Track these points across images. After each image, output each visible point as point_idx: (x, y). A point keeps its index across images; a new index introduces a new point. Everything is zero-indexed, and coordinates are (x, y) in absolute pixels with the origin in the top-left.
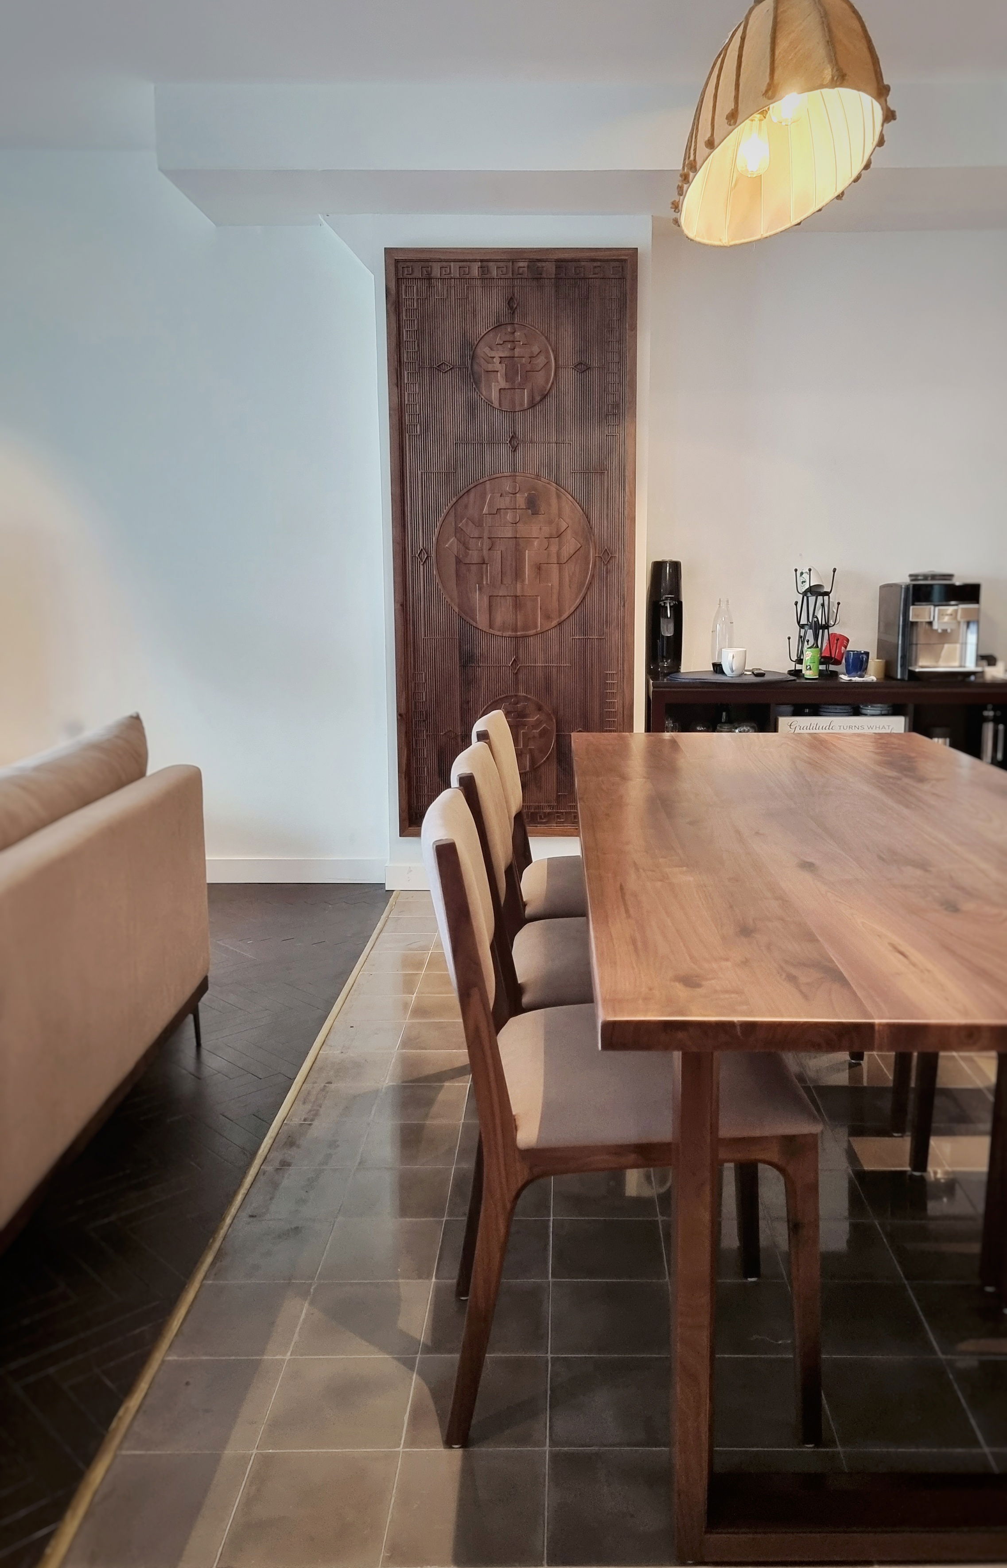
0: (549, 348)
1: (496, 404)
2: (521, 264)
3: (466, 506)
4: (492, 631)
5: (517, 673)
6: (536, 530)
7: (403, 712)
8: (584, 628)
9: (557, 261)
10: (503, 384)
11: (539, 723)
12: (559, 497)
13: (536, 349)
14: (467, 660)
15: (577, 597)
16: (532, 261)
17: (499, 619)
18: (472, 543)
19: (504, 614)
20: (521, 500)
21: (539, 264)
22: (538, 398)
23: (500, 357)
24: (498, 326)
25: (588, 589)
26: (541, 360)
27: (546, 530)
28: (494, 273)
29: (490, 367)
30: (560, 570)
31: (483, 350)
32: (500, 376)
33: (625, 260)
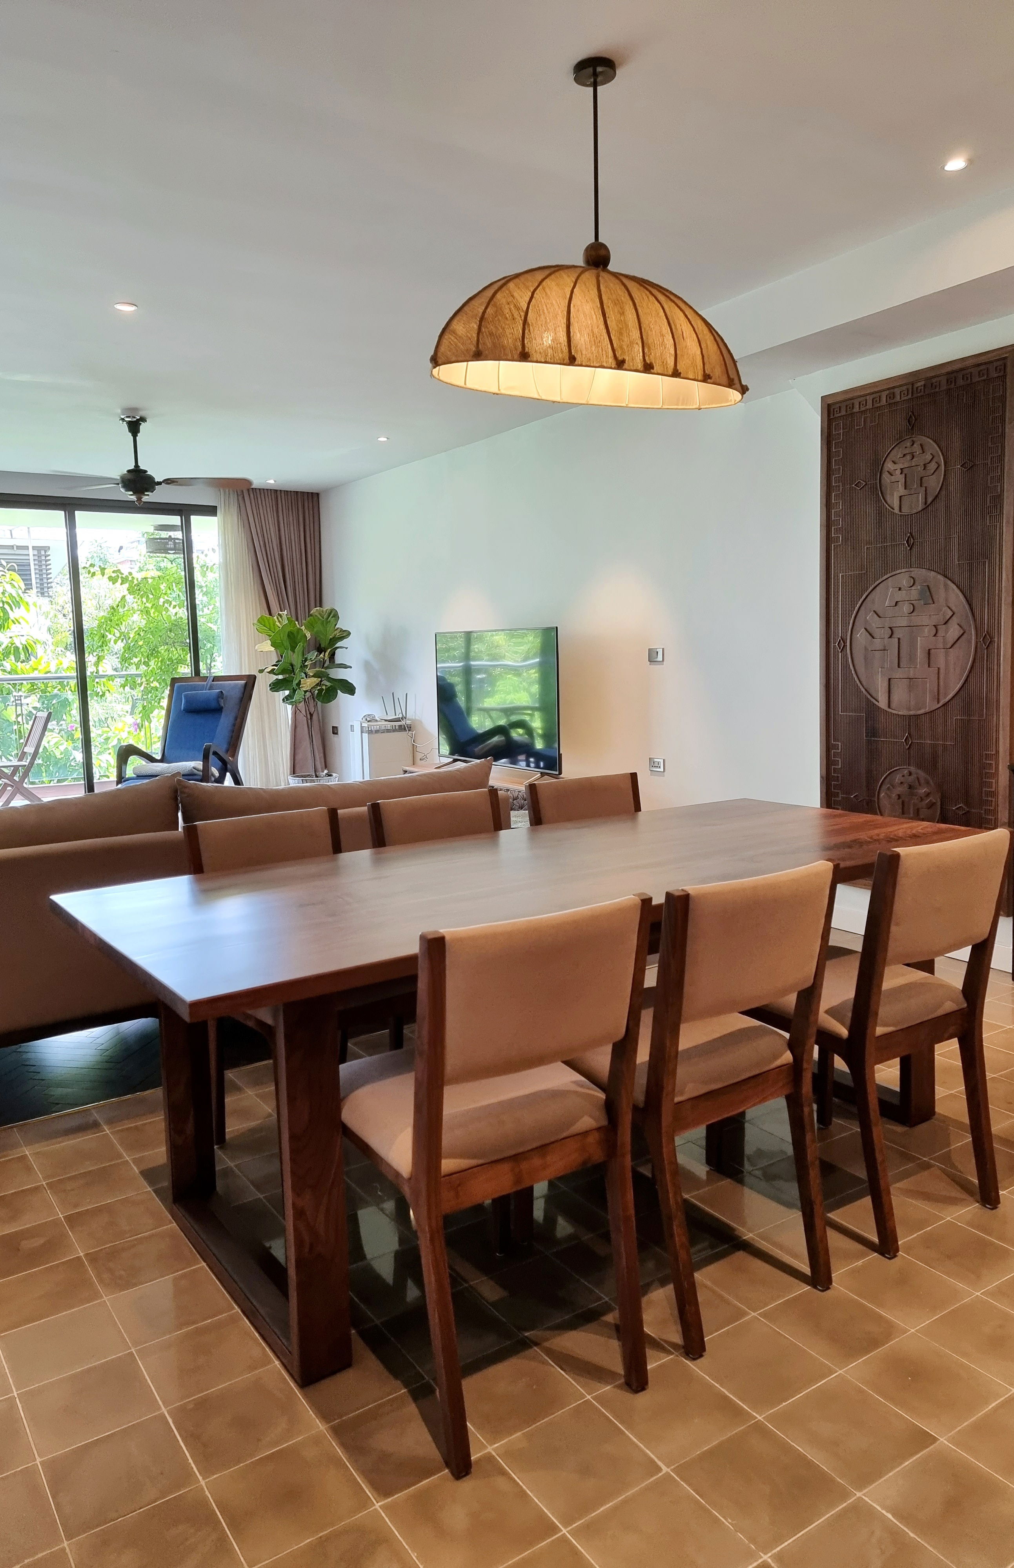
0: (940, 454)
1: (897, 511)
2: (919, 384)
3: (873, 602)
4: (890, 710)
5: (909, 748)
6: (926, 619)
7: (824, 775)
8: (967, 709)
9: (948, 373)
10: (901, 491)
11: (928, 795)
12: (946, 585)
13: (929, 457)
14: (872, 732)
15: (960, 680)
16: (927, 379)
17: (895, 697)
18: (877, 633)
19: (900, 694)
20: (914, 593)
21: (934, 381)
22: (930, 500)
23: (901, 469)
24: (900, 441)
25: (970, 672)
26: (933, 466)
27: (935, 620)
28: (898, 398)
29: (893, 478)
30: (947, 655)
31: (889, 466)
32: (901, 486)
33: (1005, 358)
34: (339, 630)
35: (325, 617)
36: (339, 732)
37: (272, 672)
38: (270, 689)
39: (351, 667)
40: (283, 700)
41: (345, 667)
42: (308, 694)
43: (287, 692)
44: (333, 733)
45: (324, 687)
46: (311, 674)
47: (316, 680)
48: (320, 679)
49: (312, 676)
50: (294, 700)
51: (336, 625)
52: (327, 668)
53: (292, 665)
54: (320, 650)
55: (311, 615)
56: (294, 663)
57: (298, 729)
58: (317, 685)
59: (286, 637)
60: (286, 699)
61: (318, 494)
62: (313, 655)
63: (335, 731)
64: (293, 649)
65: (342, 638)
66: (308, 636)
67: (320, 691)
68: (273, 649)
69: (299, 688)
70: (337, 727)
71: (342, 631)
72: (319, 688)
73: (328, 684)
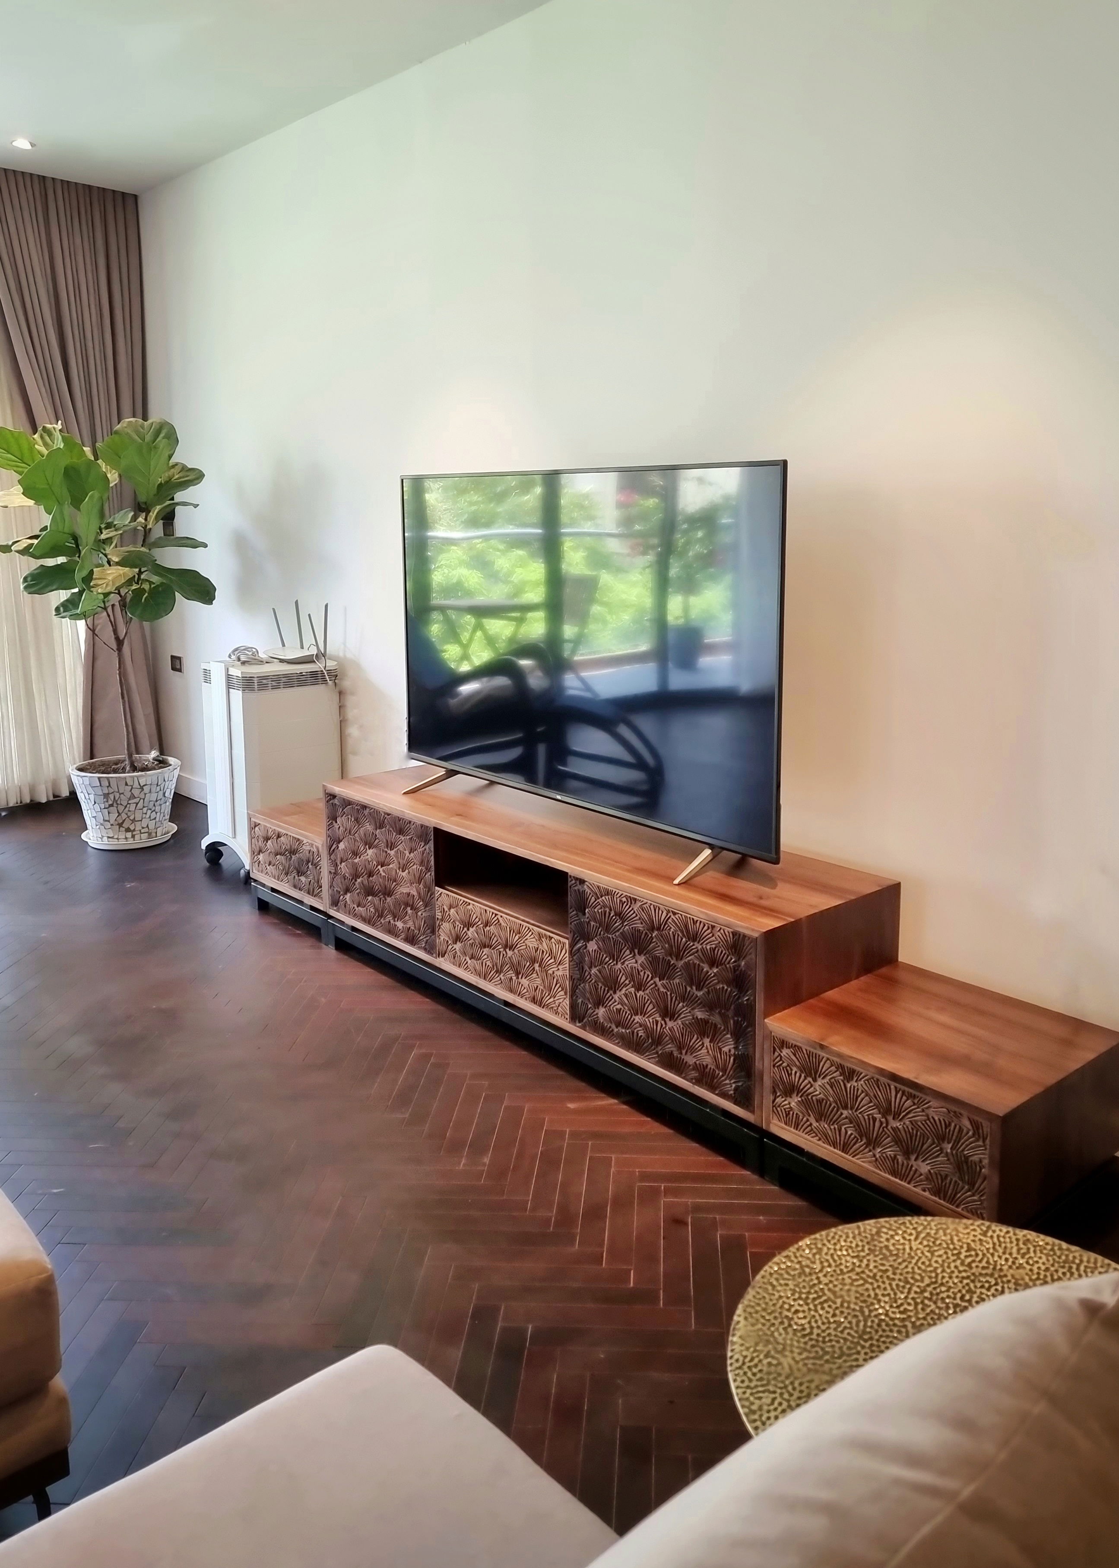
34: (178, 468)
35: (148, 438)
36: (185, 668)
37: (25, 552)
38: (25, 588)
39: (205, 546)
40: (57, 609)
41: (193, 543)
42: (114, 599)
43: (63, 595)
44: (174, 669)
45: (146, 586)
46: (116, 560)
47: (129, 572)
48: (137, 570)
49: (118, 564)
50: (78, 611)
51: (170, 457)
52: (158, 544)
53: (75, 538)
54: (141, 508)
55: (116, 432)
56: (81, 532)
57: (99, 663)
58: (130, 582)
59: (59, 478)
60: (67, 608)
61: (135, 197)
62: (124, 518)
63: (177, 664)
64: (77, 502)
65: (184, 485)
66: (113, 477)
67: (139, 593)
68: (31, 503)
69: (90, 588)
70: (179, 658)
71: (184, 469)
72: (135, 587)
73: (156, 579)
